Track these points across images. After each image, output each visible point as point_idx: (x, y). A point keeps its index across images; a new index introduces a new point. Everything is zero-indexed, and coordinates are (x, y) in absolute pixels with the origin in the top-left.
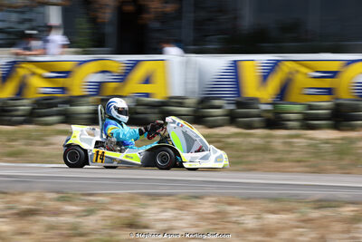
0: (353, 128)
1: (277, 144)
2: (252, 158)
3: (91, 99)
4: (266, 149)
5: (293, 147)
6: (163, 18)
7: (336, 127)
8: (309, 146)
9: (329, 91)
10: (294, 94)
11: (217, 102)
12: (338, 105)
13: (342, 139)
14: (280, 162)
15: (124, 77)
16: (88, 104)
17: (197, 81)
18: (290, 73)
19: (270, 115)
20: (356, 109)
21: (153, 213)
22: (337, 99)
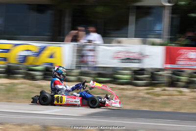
7: (8, 77)
9: (5, 59)
12: (9, 66)
13: (10, 83)
22: (9, 63)
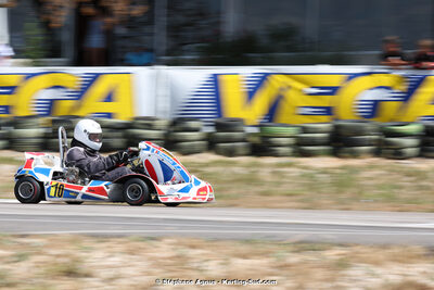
0: (355, 155)
1: (265, 174)
2: (234, 192)
3: (41, 120)
4: (251, 180)
5: (283, 177)
6: (131, 22)
7: (335, 153)
8: (304, 176)
9: (328, 111)
10: (286, 115)
11: (193, 124)
12: (337, 127)
13: (343, 168)
14: (267, 196)
15: (81, 93)
16: (38, 126)
17: (168, 99)
18: (281, 89)
19: (256, 140)
20: (360, 132)
21: (98, 258)
22: (337, 120)
